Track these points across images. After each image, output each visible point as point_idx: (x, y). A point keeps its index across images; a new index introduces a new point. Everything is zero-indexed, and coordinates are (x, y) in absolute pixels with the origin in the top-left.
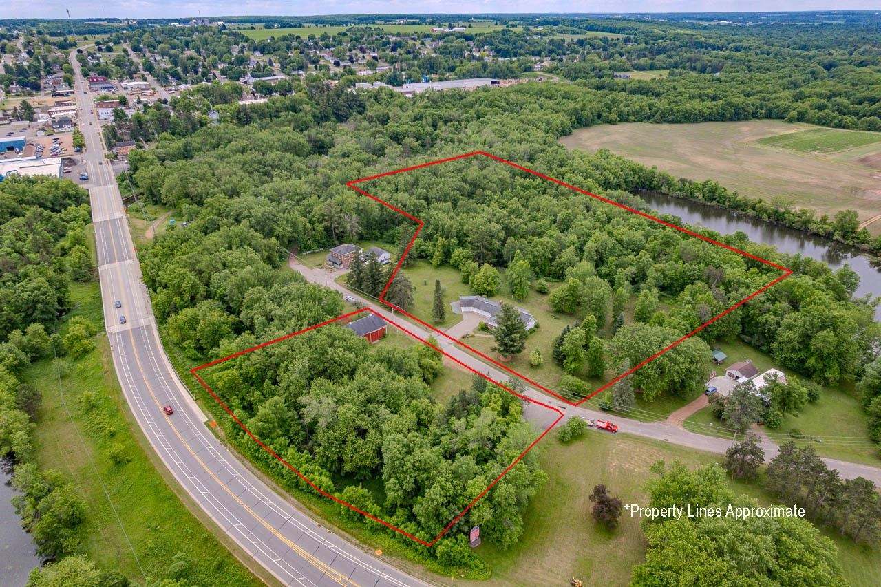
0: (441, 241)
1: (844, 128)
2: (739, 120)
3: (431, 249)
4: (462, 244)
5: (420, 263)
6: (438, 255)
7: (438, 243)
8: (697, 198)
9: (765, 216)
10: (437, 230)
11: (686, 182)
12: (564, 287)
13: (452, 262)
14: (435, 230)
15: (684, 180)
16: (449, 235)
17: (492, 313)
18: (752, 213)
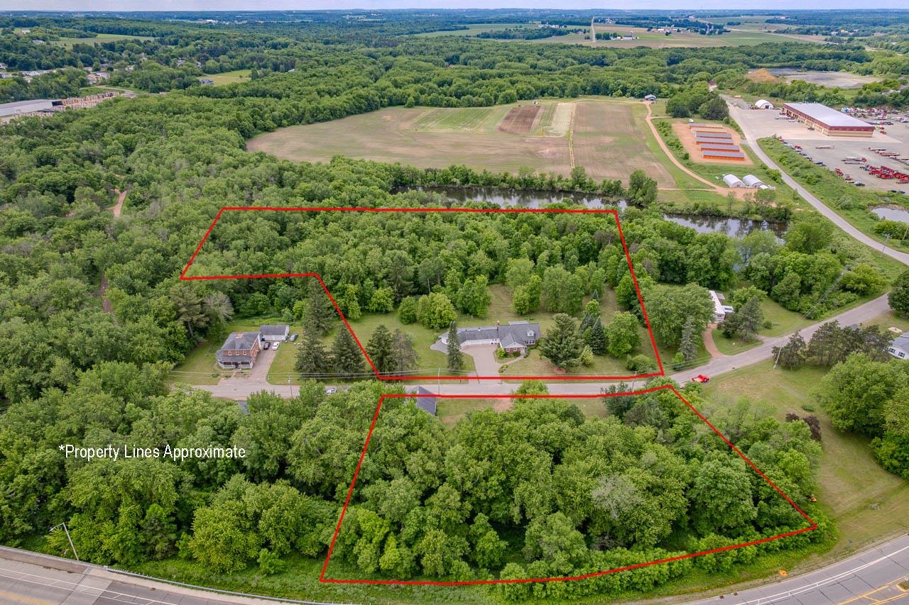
0: (352, 288)
1: (452, 106)
2: (372, 110)
3: (340, 302)
6: (355, 305)
7: (348, 292)
8: (455, 183)
9: (517, 185)
10: (338, 278)
11: (435, 171)
12: (525, 287)
13: (374, 307)
14: (335, 278)
15: (431, 170)
16: (357, 278)
17: (492, 338)
18: (505, 185)
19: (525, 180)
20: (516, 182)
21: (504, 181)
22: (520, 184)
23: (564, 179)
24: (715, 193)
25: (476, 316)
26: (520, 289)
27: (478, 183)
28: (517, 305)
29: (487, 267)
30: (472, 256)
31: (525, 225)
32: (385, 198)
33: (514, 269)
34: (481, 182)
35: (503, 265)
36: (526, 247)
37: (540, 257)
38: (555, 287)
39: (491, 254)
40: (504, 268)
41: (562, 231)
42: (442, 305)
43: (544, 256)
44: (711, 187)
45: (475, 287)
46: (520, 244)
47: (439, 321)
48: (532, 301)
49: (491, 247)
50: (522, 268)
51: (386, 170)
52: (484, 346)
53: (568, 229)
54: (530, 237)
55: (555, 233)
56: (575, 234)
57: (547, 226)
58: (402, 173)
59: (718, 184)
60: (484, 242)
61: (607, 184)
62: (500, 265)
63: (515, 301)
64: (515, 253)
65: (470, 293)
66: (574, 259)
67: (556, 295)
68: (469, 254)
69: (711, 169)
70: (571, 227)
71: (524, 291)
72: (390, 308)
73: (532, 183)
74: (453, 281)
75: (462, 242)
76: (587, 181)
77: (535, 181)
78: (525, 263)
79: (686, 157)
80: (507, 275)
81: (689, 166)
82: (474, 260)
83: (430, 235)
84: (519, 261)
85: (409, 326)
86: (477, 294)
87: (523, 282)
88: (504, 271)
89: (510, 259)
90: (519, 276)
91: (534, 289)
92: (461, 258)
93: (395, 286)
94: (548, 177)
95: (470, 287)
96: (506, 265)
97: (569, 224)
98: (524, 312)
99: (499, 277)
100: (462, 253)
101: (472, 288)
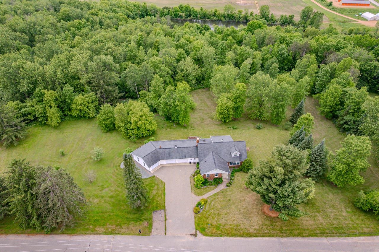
0: (49, 94)
3: (39, 108)
4: (80, 90)
5: (32, 129)
6: (53, 113)
7: (46, 98)
8: (181, 17)
9: (223, 18)
10: (35, 83)
11: (169, 9)
12: (229, 95)
13: (75, 113)
14: (32, 84)
15: (167, 8)
16: (57, 83)
17: (190, 157)
18: (215, 18)
19: (228, 15)
20: (222, 16)
21: (214, 16)
22: (225, 17)
23: (254, 15)
24: (359, 24)
25: (178, 124)
26: (224, 96)
27: (197, 17)
28: (220, 114)
29: (194, 73)
30: (181, 62)
31: (230, 38)
32: (126, 22)
33: (218, 75)
34: (199, 16)
35: (209, 71)
36: (230, 55)
37: (243, 64)
38: (261, 96)
39: (198, 61)
40: (210, 74)
41: (261, 43)
42: (138, 116)
43: (247, 63)
44: (354, 21)
45: (177, 95)
46: (225, 53)
47: (135, 132)
48: (236, 109)
49: (198, 54)
50: (227, 74)
51: (135, 6)
52: (180, 166)
53: (266, 41)
54: (233, 47)
55: (255, 45)
56: (273, 46)
57: (248, 39)
58: (147, 10)
59: (358, 19)
60: (193, 51)
61: (283, 18)
62: (206, 71)
63: (218, 109)
64: (220, 60)
65: (172, 100)
66: (275, 67)
67: (261, 104)
68: (178, 61)
69: (350, 11)
70: (270, 39)
71: (229, 99)
72: (92, 114)
73: (233, 17)
74: (155, 87)
75: (173, 51)
76: (270, 16)
77: (235, 15)
78: (229, 69)
79: (330, 5)
80: (212, 81)
81: (334, 9)
82: (182, 67)
83: (151, 46)
84: (224, 68)
85: (108, 134)
86: (177, 103)
87: (226, 90)
88: (209, 78)
89: (215, 66)
90: (224, 83)
91: (239, 97)
92: (169, 65)
93: (99, 92)
94: (243, 14)
95: (172, 94)
96: (212, 72)
97: (267, 36)
98: (227, 121)
99: (205, 82)
100: (172, 60)
101: (174, 96)
